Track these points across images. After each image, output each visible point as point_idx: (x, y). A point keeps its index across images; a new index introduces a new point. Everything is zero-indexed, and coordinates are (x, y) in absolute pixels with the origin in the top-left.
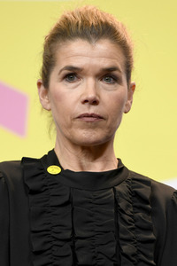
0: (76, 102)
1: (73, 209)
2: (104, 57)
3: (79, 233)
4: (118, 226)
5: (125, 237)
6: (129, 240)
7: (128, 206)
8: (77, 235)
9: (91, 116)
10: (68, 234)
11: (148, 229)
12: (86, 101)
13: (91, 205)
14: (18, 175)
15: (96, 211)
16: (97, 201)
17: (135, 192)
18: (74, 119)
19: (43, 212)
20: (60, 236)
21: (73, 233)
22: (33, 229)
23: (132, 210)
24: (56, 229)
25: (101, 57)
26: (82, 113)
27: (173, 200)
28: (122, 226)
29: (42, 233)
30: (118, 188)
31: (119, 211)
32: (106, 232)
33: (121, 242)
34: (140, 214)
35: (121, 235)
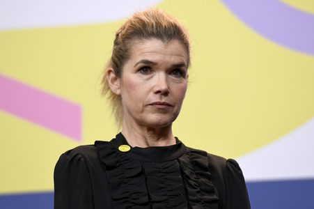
0: (149, 92)
1: (146, 179)
2: (175, 55)
3: (154, 198)
4: (186, 190)
5: (194, 198)
6: (197, 201)
7: (192, 173)
8: (153, 200)
9: (163, 104)
10: (145, 199)
11: (211, 192)
12: (158, 92)
13: (161, 174)
14: (94, 155)
15: (166, 179)
16: (165, 170)
17: (196, 162)
18: (147, 105)
19: (120, 183)
20: (138, 201)
21: (149, 198)
22: (115, 197)
23: (195, 176)
24: (134, 196)
25: (172, 55)
26: (155, 101)
27: (227, 167)
28: (189, 189)
29: (122, 201)
30: (181, 159)
31: (186, 178)
32: (177, 195)
33: (191, 203)
34: (203, 179)
35: (190, 197)
